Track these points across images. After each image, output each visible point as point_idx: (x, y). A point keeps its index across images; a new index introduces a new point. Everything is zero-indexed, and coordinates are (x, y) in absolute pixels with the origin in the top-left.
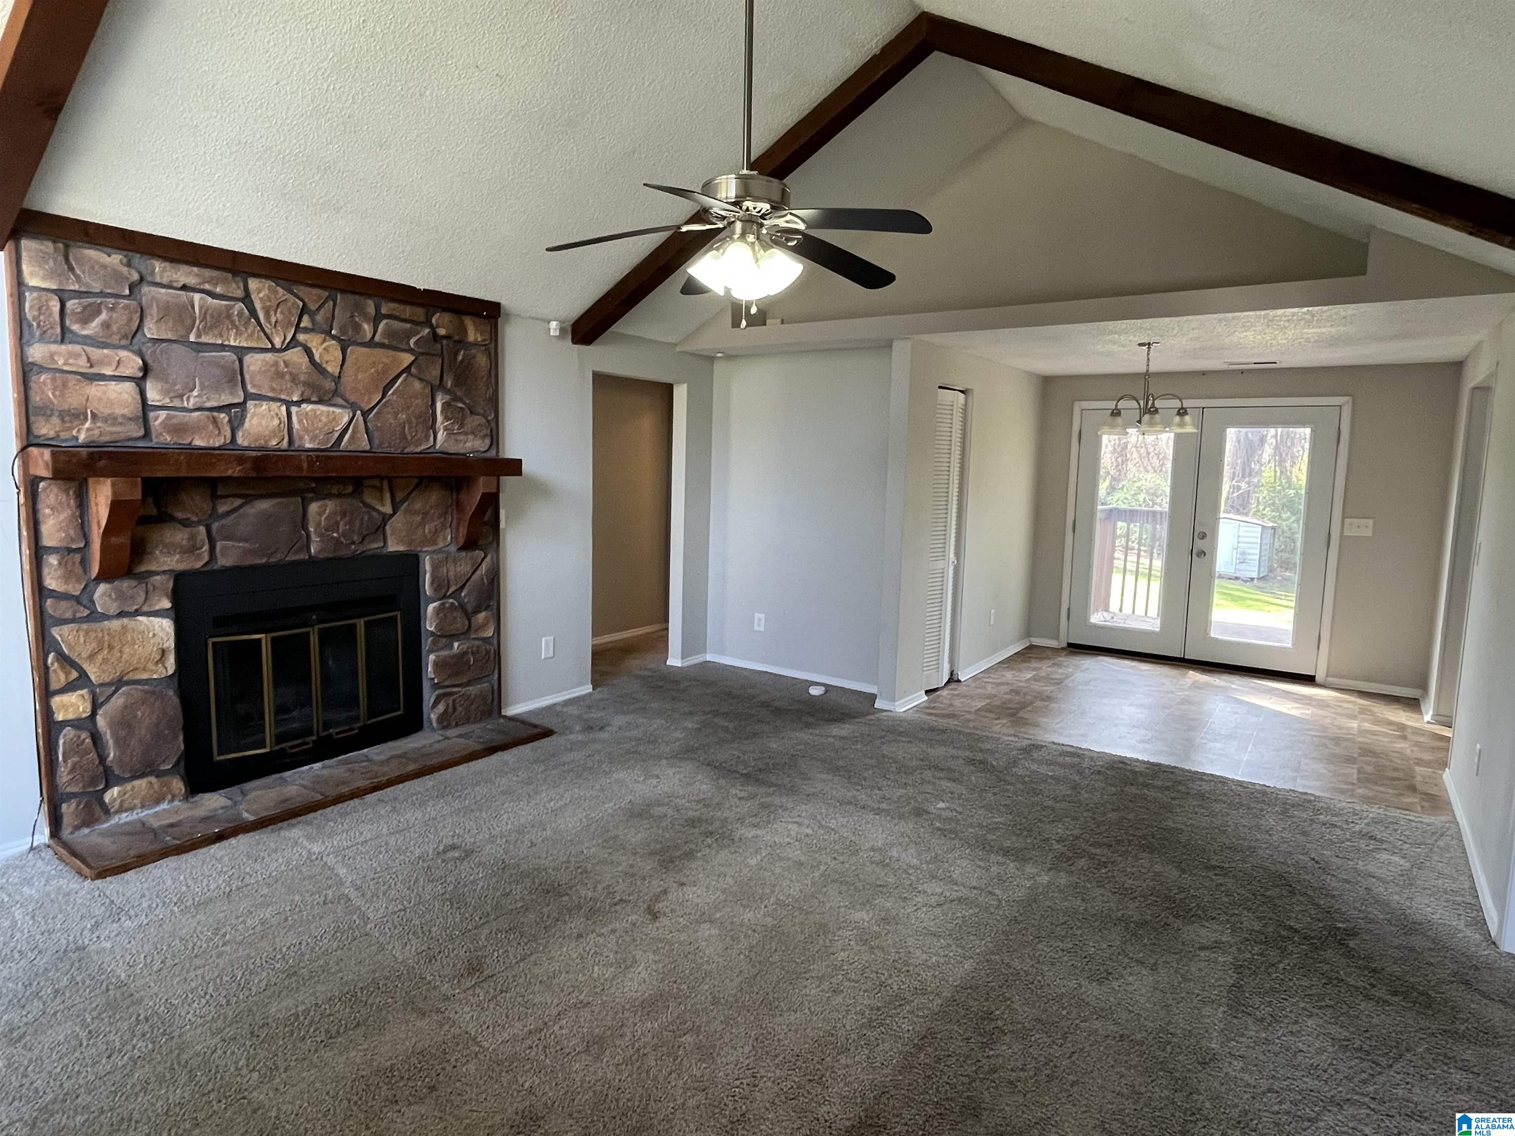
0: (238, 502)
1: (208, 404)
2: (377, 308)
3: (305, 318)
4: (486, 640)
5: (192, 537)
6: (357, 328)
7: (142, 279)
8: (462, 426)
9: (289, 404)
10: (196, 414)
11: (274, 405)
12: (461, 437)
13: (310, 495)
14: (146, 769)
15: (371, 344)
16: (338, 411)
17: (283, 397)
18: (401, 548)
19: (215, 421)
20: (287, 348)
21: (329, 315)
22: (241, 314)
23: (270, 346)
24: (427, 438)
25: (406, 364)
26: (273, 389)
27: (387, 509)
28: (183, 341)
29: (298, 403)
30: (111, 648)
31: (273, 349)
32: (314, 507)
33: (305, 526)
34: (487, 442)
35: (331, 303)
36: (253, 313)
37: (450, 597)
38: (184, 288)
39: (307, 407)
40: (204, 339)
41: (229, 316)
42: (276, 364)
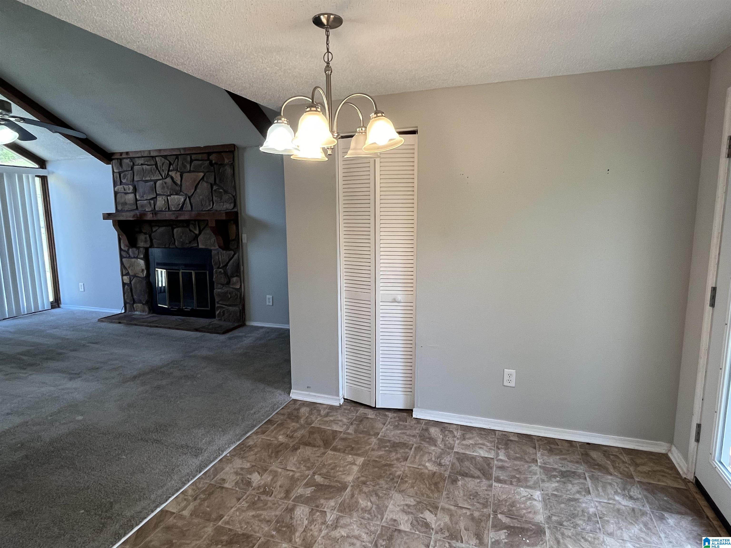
0: (157, 228)
1: (148, 198)
2: (191, 158)
3: (171, 166)
4: (237, 289)
5: (146, 238)
6: (185, 167)
7: (133, 163)
8: (221, 199)
9: (168, 196)
10: (145, 201)
11: (164, 197)
12: (222, 204)
13: (174, 226)
14: (140, 302)
15: (190, 172)
16: (180, 197)
17: (165, 194)
18: (203, 247)
19: (150, 203)
20: (166, 178)
21: (177, 164)
22: (154, 169)
23: (161, 178)
24: (210, 205)
25: (201, 177)
26: (162, 192)
27: (197, 232)
28: (142, 181)
29: (170, 195)
30: (132, 266)
31: (163, 179)
32: (175, 230)
33: (173, 237)
34: (232, 205)
35: (177, 160)
36: (157, 168)
37: (221, 268)
38: (142, 164)
39: (172, 196)
40: (146, 179)
41: (151, 170)
42: (163, 183)
